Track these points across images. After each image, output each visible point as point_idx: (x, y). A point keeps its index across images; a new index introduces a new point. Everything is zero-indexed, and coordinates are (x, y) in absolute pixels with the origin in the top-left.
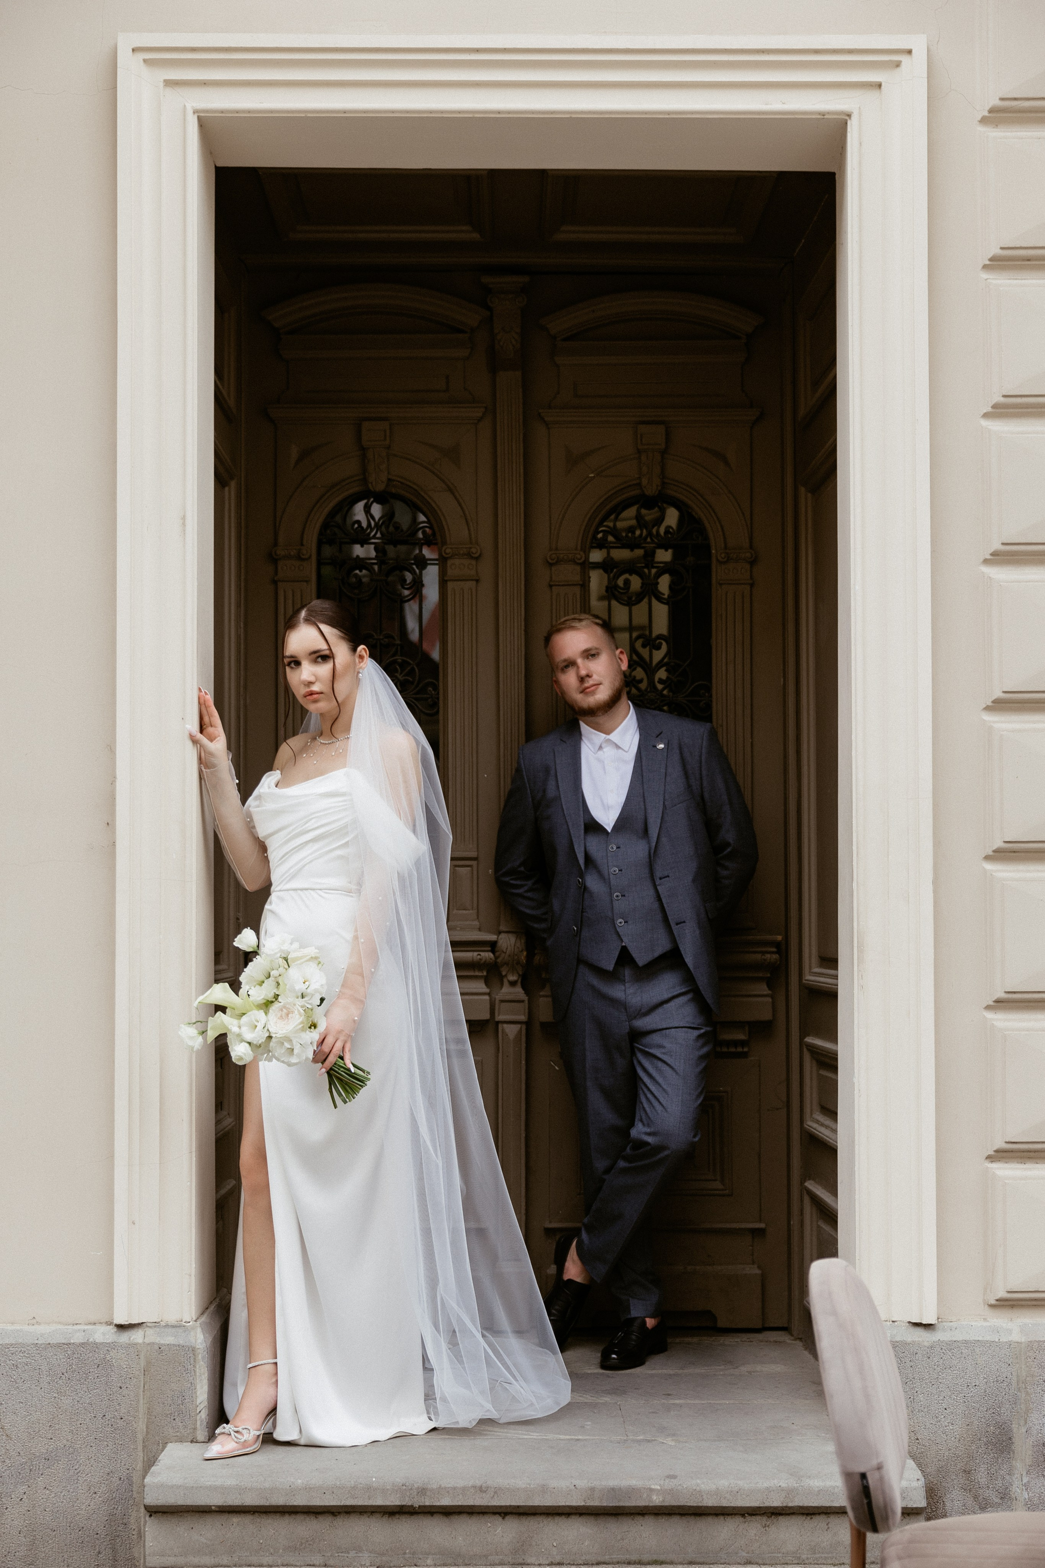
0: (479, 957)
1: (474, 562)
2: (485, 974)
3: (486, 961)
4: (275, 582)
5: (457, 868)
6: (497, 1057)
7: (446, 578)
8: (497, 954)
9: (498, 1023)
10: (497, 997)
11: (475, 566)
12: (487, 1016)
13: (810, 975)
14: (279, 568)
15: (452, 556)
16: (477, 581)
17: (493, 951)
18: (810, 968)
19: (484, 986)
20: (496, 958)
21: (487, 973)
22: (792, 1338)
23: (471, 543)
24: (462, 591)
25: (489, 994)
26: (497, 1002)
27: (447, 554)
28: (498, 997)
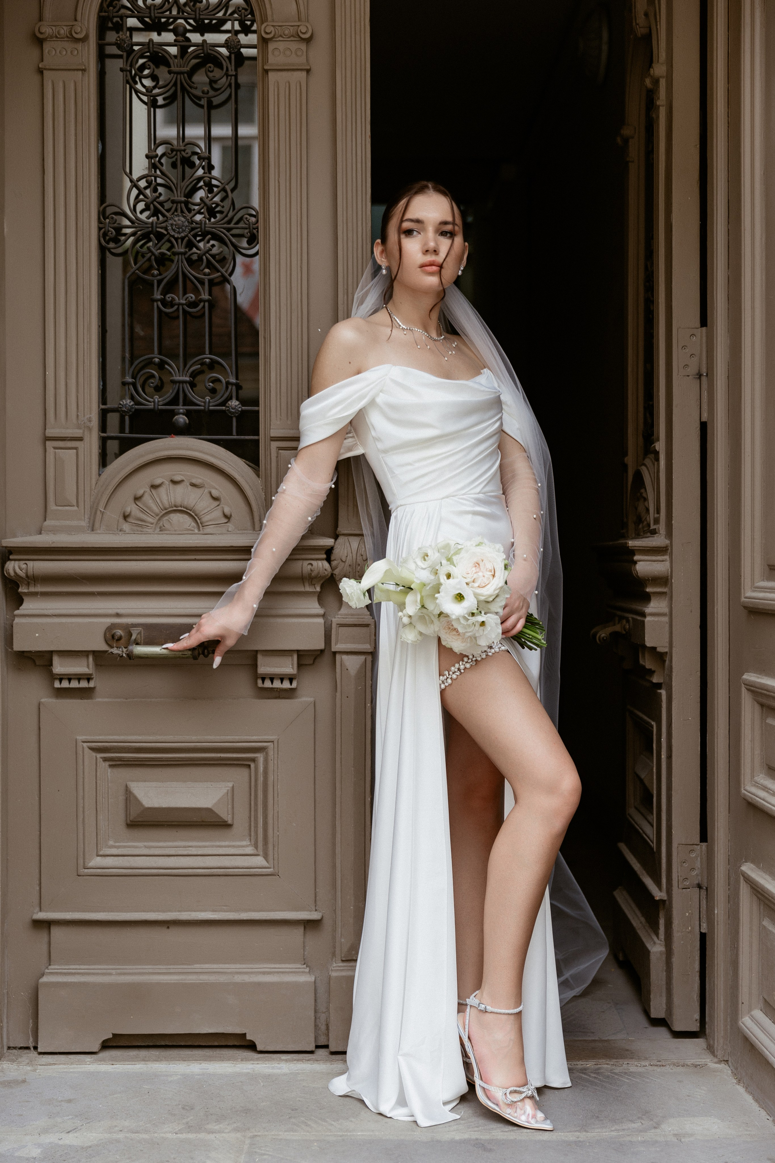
0: (310, 566)
1: (303, 46)
2: (318, 589)
3: (319, 573)
4: (41, 72)
5: (281, 451)
6: (334, 698)
7: (266, 67)
8: (334, 563)
9: (335, 653)
10: (333, 620)
11: (305, 53)
12: (321, 646)
13: (754, 591)
14: (46, 51)
15: (273, 37)
16: (308, 71)
17: (329, 560)
18: (753, 581)
19: (317, 605)
20: (333, 569)
21: (321, 588)
22: (716, 1060)
23: (299, 20)
24: (287, 84)
25: (323, 616)
26: (334, 626)
27: (267, 33)
28: (335, 620)
